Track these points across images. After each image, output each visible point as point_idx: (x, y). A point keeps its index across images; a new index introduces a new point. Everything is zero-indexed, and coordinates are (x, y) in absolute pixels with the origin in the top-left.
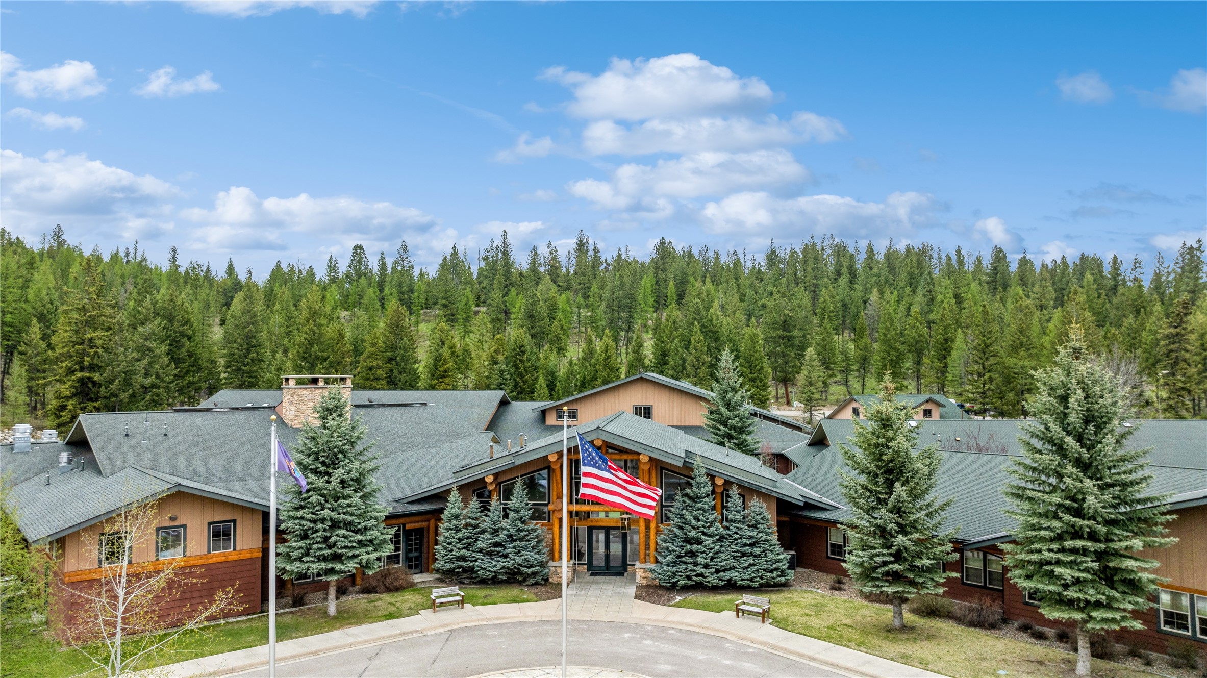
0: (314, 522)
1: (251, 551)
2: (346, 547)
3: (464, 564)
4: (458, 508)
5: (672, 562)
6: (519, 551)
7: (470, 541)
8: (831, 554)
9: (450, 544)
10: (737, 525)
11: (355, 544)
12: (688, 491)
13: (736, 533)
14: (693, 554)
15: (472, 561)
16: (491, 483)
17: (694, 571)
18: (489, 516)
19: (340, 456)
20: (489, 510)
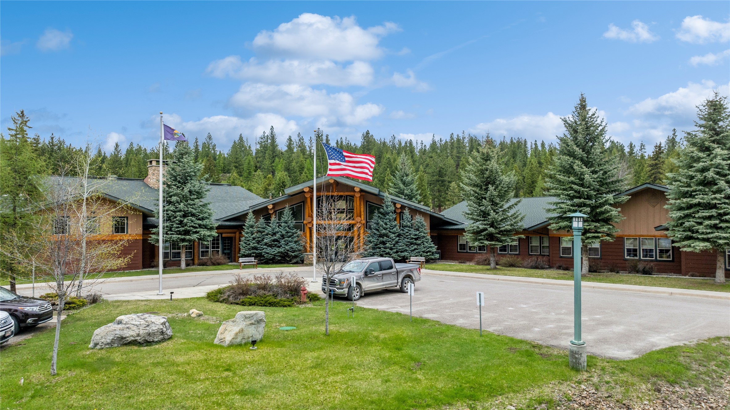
1: (136, 235)
2: (193, 227)
3: (256, 251)
4: (253, 222)
5: (373, 248)
6: (288, 244)
7: (260, 239)
8: (459, 250)
9: (248, 241)
10: (408, 229)
12: (381, 210)
13: (407, 233)
14: (384, 243)
15: (260, 250)
16: (271, 209)
17: (384, 251)
18: (270, 226)
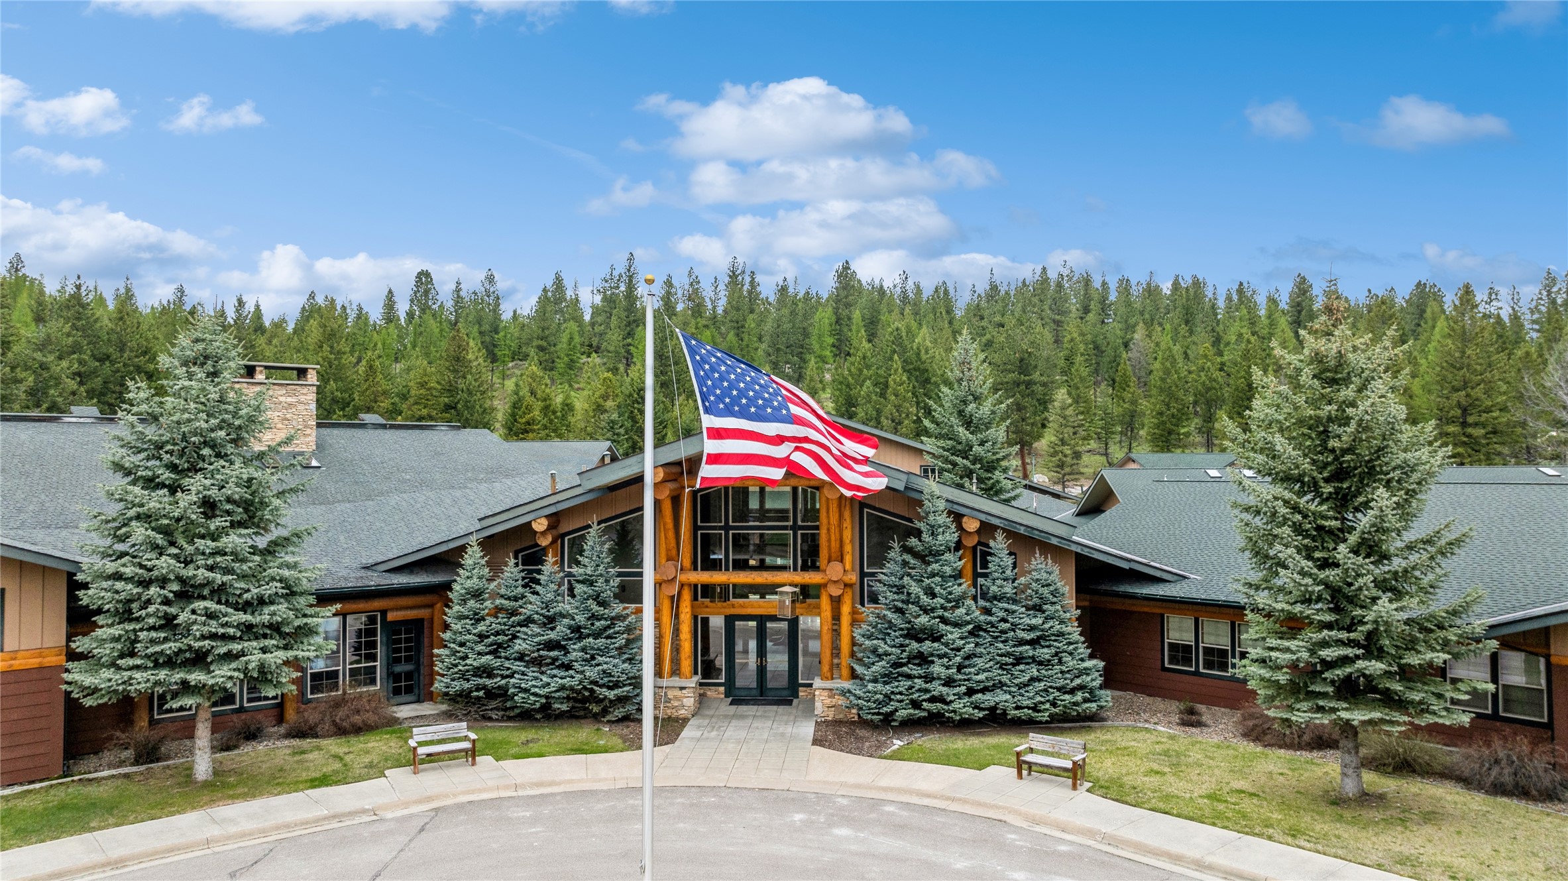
0: (145, 584)
1: (40, 652)
3: (488, 682)
4: (480, 578)
5: (885, 675)
6: (593, 658)
7: (501, 638)
8: (1170, 663)
9: (462, 645)
10: (1006, 605)
11: (231, 631)
12: (913, 542)
13: (1004, 620)
14: (923, 659)
15: (503, 677)
16: (543, 533)
17: (927, 691)
18: (537, 594)
19: (206, 451)
20: (538, 582)
